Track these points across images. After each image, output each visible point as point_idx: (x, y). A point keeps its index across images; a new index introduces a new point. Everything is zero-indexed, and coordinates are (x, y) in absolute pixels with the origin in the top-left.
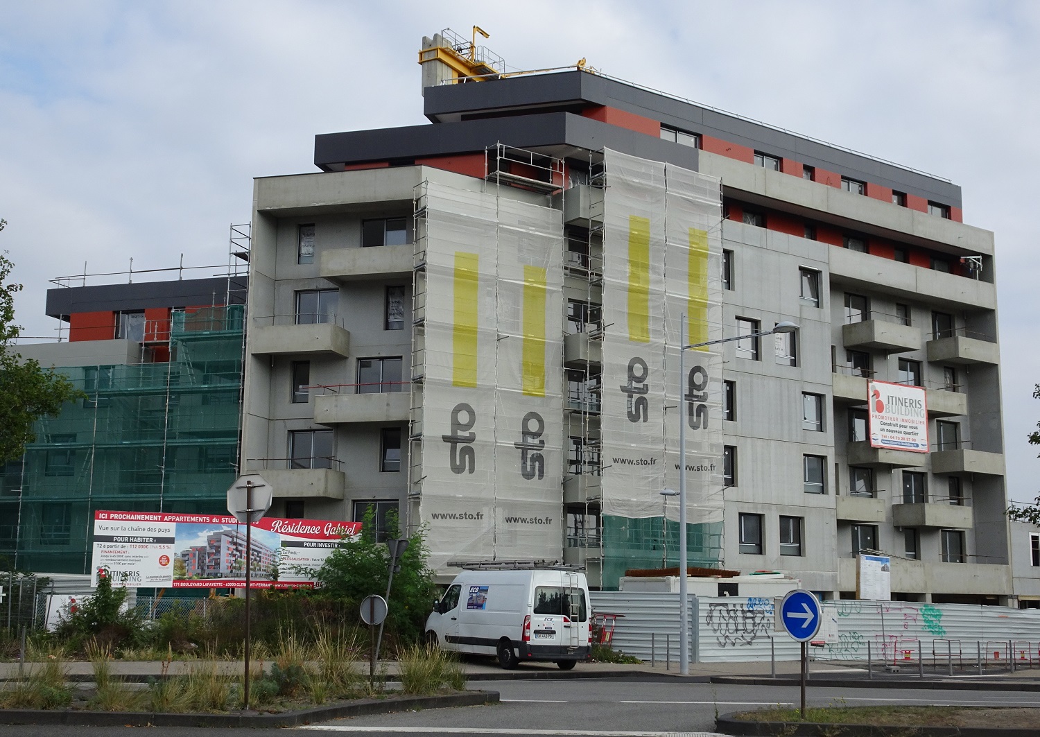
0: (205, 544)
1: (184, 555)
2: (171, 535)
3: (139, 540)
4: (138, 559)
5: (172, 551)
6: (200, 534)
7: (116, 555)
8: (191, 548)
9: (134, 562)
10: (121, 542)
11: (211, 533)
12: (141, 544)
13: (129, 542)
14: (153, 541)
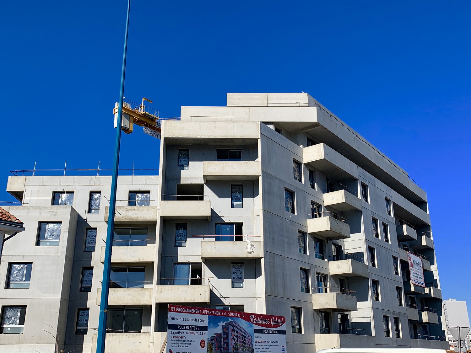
0: (221, 332)
1: (212, 340)
2: (205, 324)
3: (191, 328)
4: (190, 342)
5: (206, 336)
6: (219, 324)
7: (179, 339)
8: (215, 334)
9: (188, 345)
10: (181, 329)
11: (224, 324)
12: (191, 331)
13: (185, 330)
14: (197, 329)
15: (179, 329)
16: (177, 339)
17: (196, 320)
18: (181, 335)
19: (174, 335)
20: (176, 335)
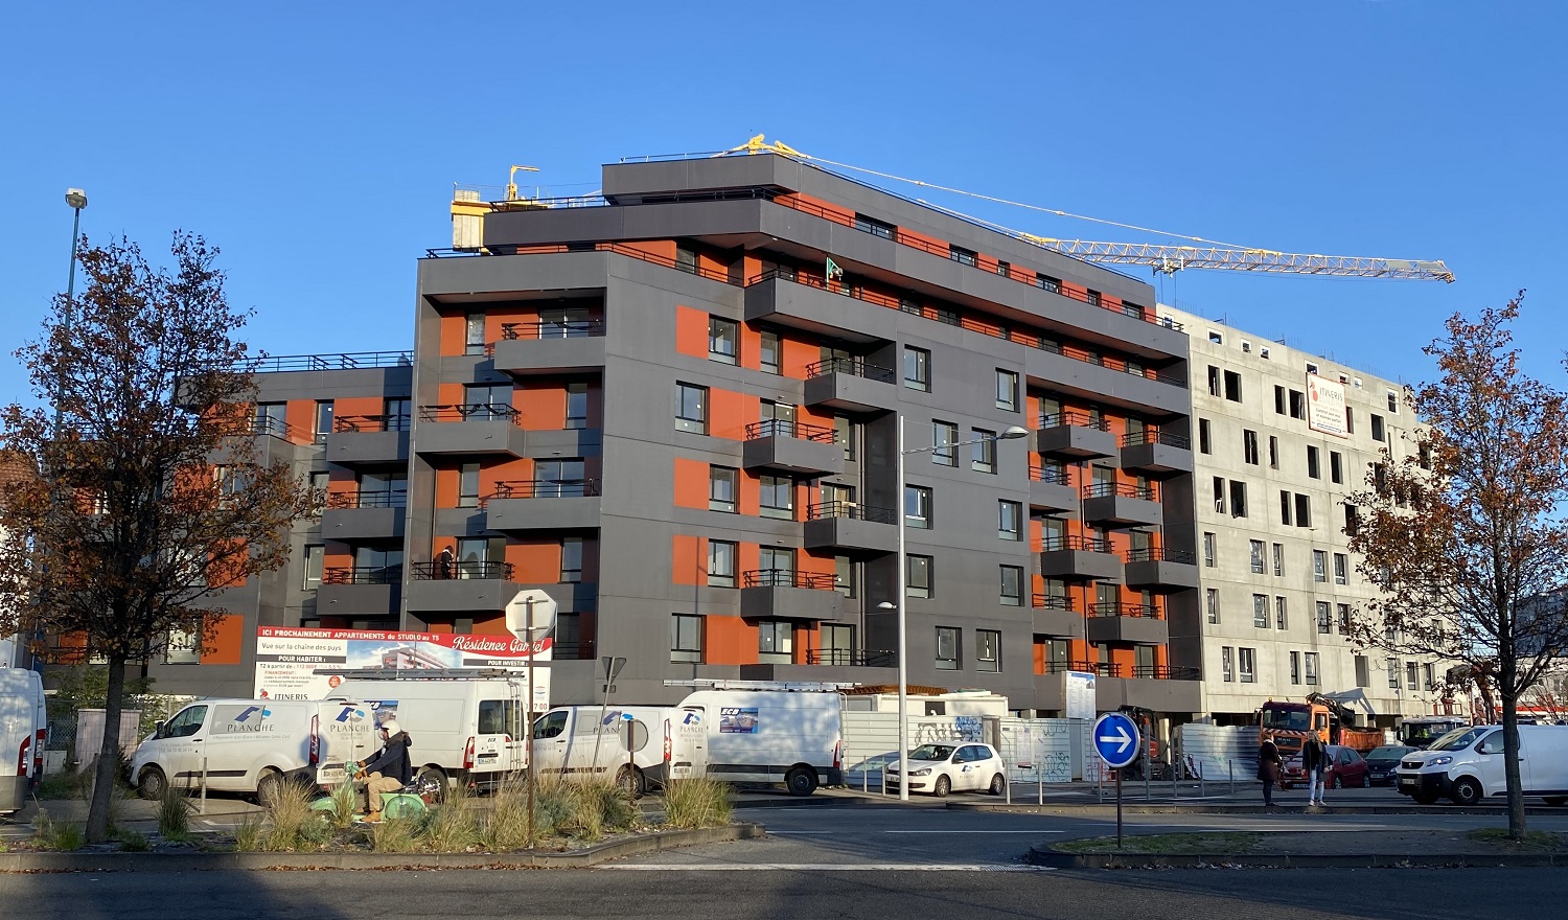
2: (342, 653)
3: (307, 659)
4: (306, 680)
7: (281, 676)
10: (286, 661)
13: (295, 661)
14: (322, 660)
15: (282, 661)
16: (277, 676)
17: (317, 648)
18: (285, 669)
19: (270, 669)
20: (274, 670)
